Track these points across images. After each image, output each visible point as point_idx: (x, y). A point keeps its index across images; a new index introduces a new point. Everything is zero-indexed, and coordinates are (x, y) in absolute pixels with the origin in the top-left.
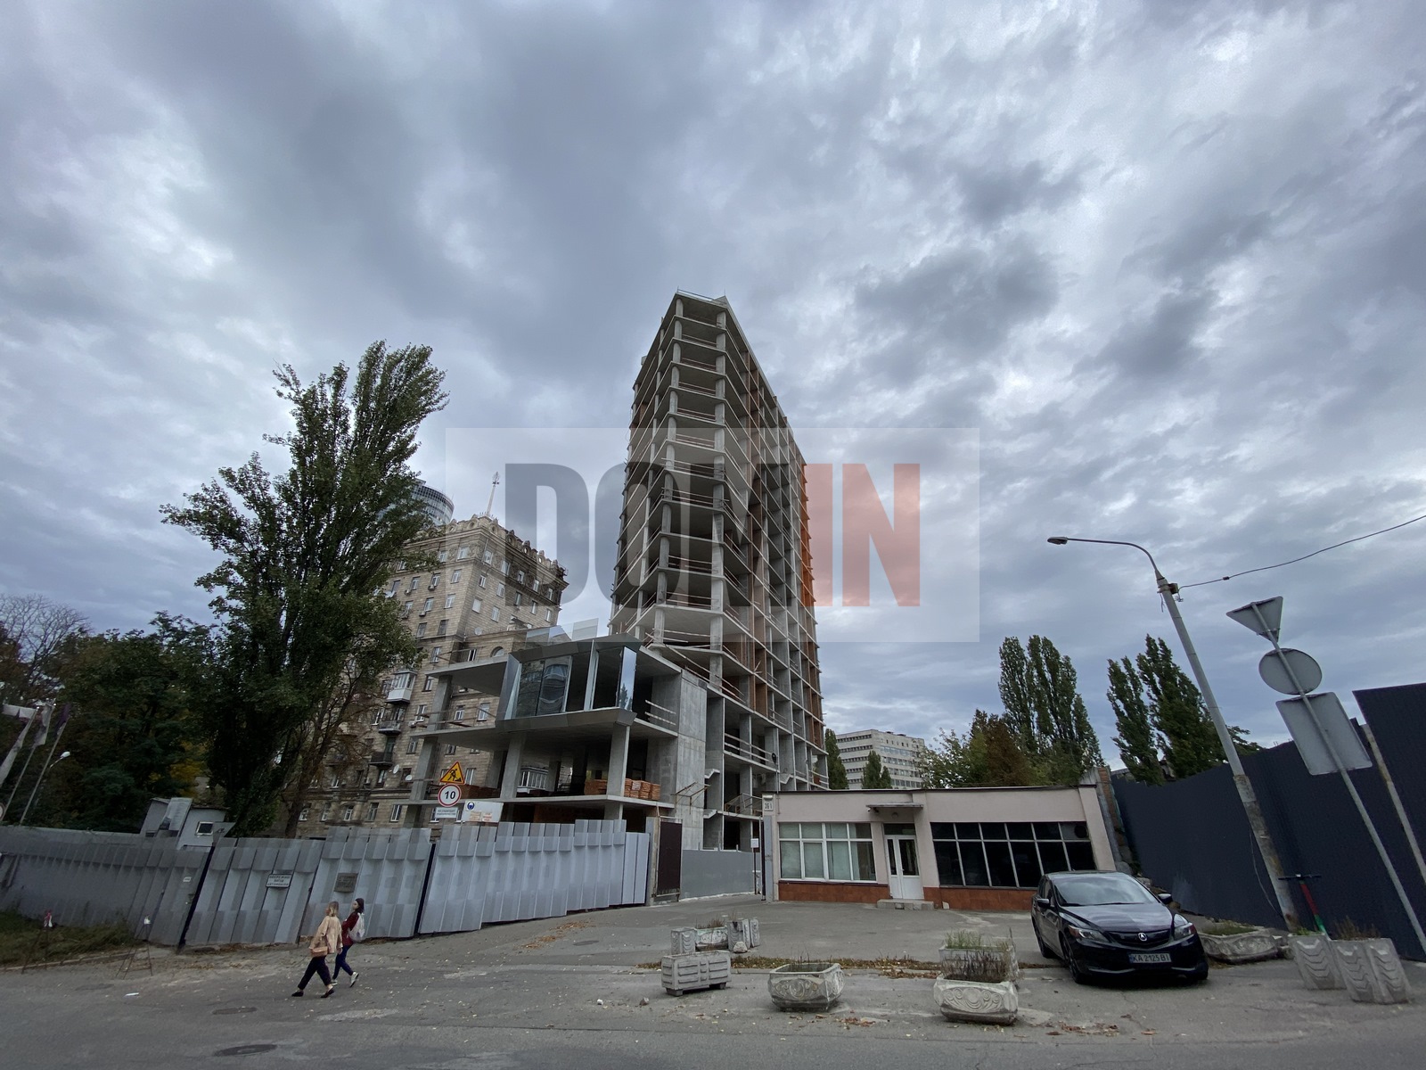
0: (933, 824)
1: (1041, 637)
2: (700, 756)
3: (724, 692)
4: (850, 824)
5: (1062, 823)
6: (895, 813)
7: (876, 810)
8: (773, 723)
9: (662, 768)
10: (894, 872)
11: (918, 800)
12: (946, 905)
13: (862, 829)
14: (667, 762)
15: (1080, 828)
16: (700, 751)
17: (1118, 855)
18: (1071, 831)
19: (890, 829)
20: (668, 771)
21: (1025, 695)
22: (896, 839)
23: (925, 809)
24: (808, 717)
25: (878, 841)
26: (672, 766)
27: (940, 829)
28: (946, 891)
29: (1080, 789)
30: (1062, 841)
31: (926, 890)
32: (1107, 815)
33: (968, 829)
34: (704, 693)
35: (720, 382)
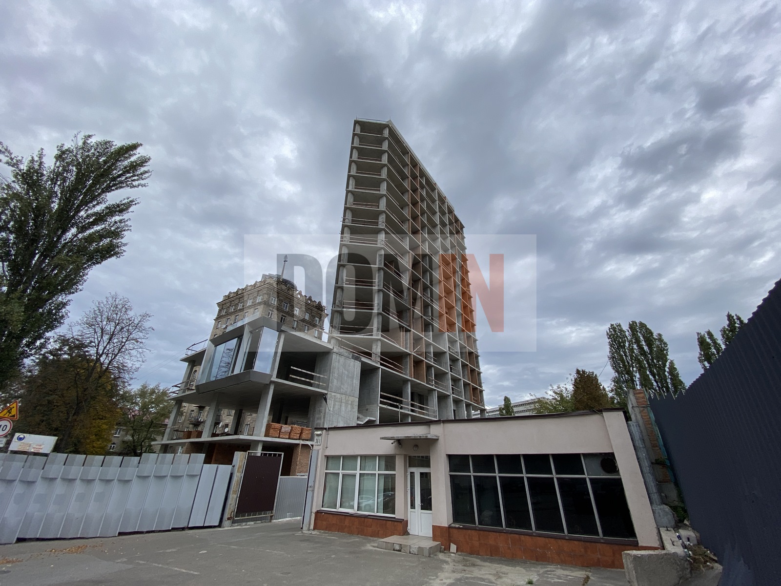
0: (450, 457)
1: (638, 322)
2: (352, 408)
3: (382, 364)
4: (380, 456)
5: (585, 455)
6: (416, 446)
7: (399, 442)
8: (434, 387)
9: (317, 416)
10: (413, 506)
11: (434, 431)
12: (453, 548)
13: (389, 461)
14: (320, 412)
15: (608, 461)
16: (352, 404)
17: (655, 497)
18: (596, 464)
19: (412, 462)
20: (319, 418)
21: (628, 363)
22: (417, 471)
23: (441, 441)
24: (466, 384)
25: (399, 472)
26: (322, 415)
27: (457, 462)
28: (455, 531)
29: (604, 414)
30: (585, 476)
31: (435, 528)
32: (639, 444)
33: (484, 461)
34: (358, 365)
35: (384, 168)
